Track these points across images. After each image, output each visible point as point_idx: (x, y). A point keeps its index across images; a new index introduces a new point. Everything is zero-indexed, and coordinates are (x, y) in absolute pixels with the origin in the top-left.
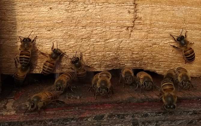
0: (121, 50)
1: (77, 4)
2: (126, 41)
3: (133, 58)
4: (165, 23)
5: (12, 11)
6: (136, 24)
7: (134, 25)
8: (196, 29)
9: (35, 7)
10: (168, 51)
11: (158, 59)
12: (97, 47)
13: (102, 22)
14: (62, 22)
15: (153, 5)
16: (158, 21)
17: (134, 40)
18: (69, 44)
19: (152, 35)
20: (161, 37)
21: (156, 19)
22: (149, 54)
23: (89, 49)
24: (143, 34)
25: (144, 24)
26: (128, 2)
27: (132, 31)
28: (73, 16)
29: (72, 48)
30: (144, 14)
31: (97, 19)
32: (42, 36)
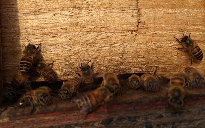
0: (126, 55)
1: (81, 10)
2: (131, 45)
3: (139, 62)
4: (168, 26)
5: (15, 18)
6: (140, 28)
7: (138, 29)
8: (199, 30)
9: (38, 14)
10: (173, 54)
11: (164, 62)
12: (103, 52)
13: (107, 27)
14: (66, 28)
15: (155, 9)
16: (162, 24)
17: (139, 43)
18: (74, 50)
19: (156, 39)
20: (165, 40)
21: (159, 22)
22: (155, 57)
23: (95, 54)
24: (148, 37)
25: (147, 28)
26: (131, 6)
27: (136, 35)
28: (77, 22)
29: (77, 54)
30: (147, 18)
31: (102, 24)
32: (46, 43)
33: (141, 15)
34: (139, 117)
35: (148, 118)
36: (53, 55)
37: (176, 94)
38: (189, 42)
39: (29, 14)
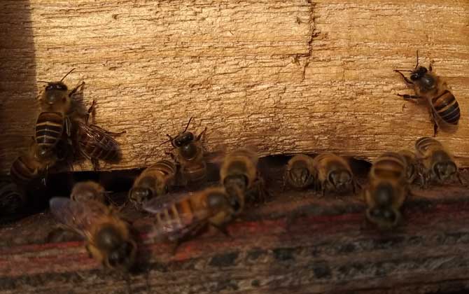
0: (284, 110)
1: (178, 6)
2: (296, 87)
3: (313, 127)
4: (381, 44)
5: (25, 26)
6: (315, 48)
7: (311, 50)
8: (453, 55)
9: (78, 14)
10: (394, 109)
11: (372, 128)
12: (229, 104)
13: (239, 46)
14: (143, 47)
15: (351, 5)
16: (366, 41)
17: (313, 84)
18: (161, 99)
19: (354, 73)
20: (375, 76)
21: (360, 36)
22: (350, 116)
23: (210, 109)
24: (334, 70)
25: (334, 49)
27: (307, 65)
28: (168, 33)
29: (169, 109)
30: (332, 25)
31: (226, 39)
32: (96, 82)
33: (317, 20)
34: (298, 250)
35: (320, 252)
36: (112, 111)
37: (384, 197)
38: (428, 81)
39: (56, 15)
